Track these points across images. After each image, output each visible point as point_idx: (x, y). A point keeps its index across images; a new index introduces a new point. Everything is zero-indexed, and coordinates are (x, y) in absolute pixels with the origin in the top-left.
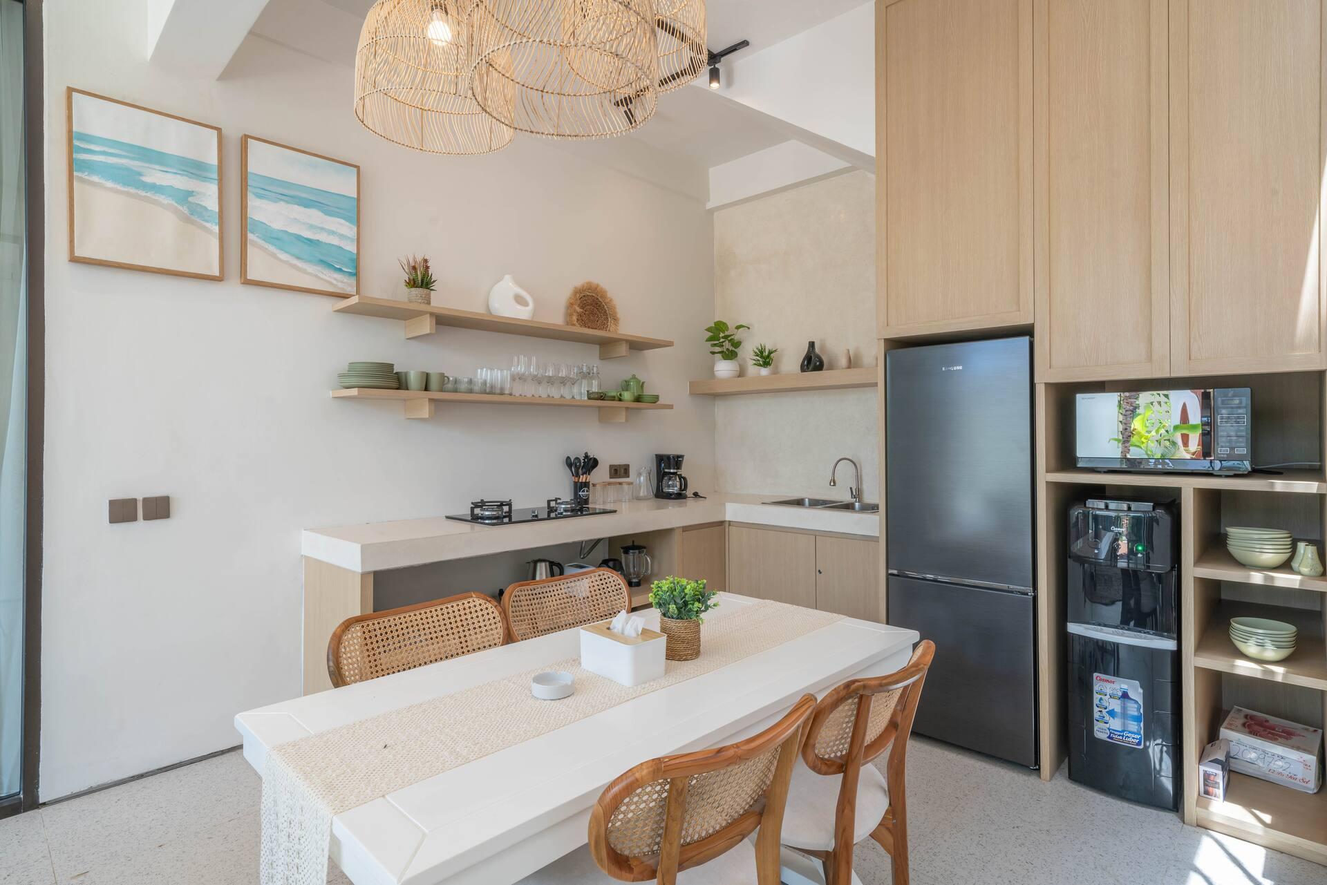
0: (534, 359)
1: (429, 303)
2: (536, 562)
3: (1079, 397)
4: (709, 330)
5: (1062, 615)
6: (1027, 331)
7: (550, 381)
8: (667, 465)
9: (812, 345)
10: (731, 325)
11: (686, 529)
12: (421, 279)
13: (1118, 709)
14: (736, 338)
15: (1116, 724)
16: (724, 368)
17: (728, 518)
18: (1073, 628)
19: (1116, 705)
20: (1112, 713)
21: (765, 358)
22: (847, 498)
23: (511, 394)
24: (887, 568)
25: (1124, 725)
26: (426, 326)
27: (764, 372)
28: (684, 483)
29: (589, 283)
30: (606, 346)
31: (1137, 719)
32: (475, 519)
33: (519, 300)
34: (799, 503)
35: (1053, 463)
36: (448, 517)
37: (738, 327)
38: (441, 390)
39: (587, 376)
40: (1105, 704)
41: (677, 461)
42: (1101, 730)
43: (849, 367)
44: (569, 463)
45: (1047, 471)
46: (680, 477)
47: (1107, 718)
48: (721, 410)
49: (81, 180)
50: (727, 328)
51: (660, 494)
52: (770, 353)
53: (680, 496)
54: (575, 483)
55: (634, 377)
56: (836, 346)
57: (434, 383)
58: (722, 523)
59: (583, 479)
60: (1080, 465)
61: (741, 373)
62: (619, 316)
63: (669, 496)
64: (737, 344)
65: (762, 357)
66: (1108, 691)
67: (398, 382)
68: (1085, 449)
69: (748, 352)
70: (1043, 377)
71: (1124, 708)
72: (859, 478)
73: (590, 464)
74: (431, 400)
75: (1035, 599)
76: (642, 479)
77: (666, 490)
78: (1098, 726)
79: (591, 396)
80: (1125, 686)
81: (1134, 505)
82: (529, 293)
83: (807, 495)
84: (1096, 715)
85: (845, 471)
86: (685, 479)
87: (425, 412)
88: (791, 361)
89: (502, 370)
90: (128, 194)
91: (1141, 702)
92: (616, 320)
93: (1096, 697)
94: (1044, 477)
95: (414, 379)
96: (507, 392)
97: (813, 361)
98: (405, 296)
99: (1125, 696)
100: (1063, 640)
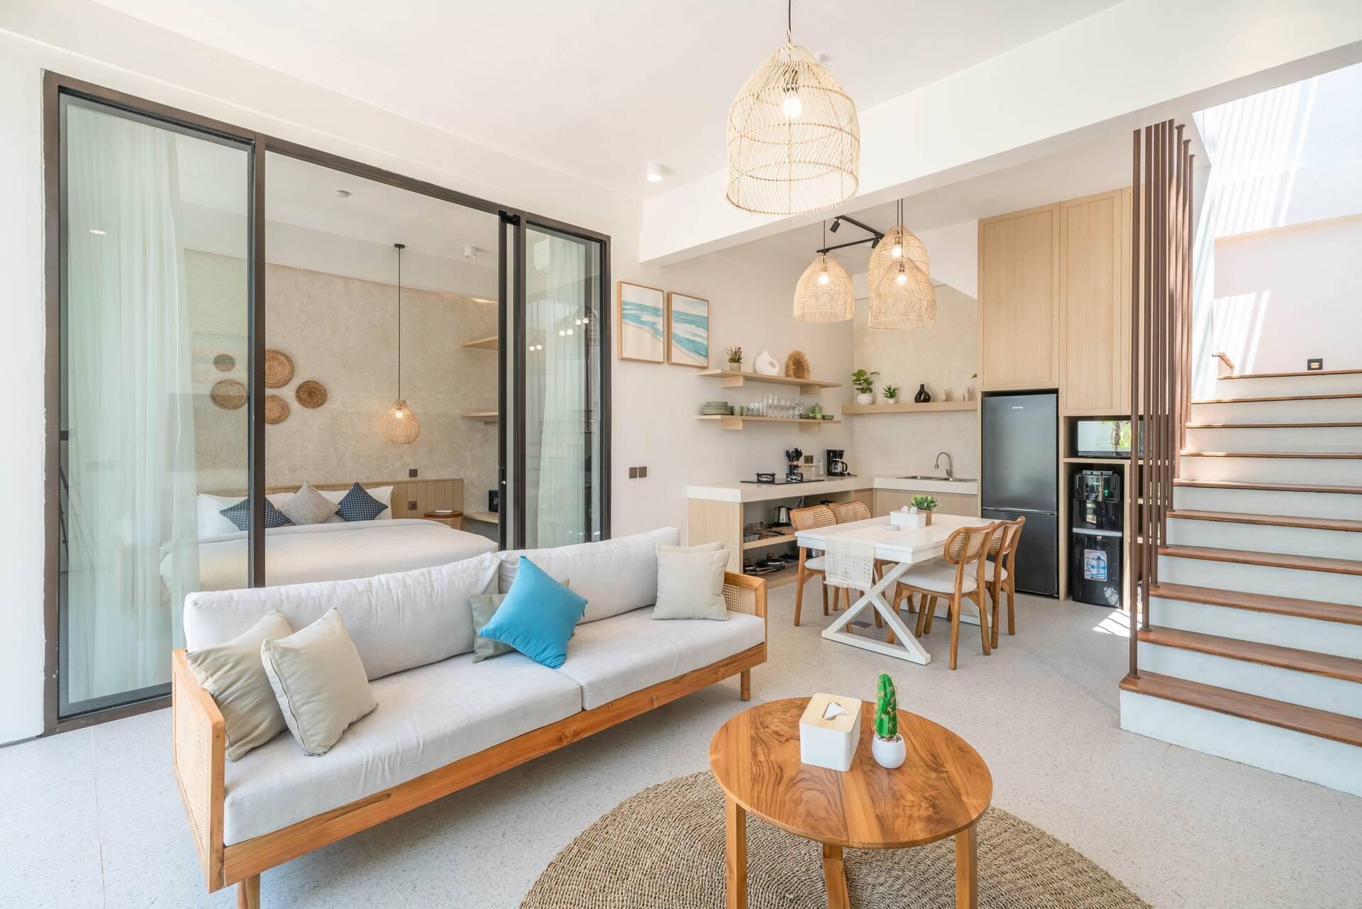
0: (776, 397)
1: (740, 370)
2: (780, 508)
3: (1079, 422)
4: (854, 375)
5: (1070, 525)
6: (1055, 391)
7: (782, 408)
8: (833, 456)
9: (922, 386)
10: (868, 373)
11: (856, 491)
12: (736, 358)
13: (1095, 565)
14: (870, 380)
15: (1094, 571)
16: (864, 399)
17: (875, 487)
18: (1075, 530)
19: (1094, 563)
20: (1093, 567)
21: (892, 393)
22: (945, 476)
23: (767, 416)
24: (982, 506)
25: (1098, 571)
26: (740, 382)
27: (891, 401)
28: (845, 465)
29: (797, 351)
30: (806, 388)
31: (1104, 568)
32: (759, 482)
33: (772, 365)
34: (915, 478)
35: (1066, 454)
36: (741, 482)
37: (872, 374)
38: (747, 415)
39: (799, 404)
40: (1090, 563)
41: (840, 454)
42: (1088, 575)
43: (946, 401)
44: (788, 454)
45: (1064, 457)
46: (842, 463)
47: (1091, 568)
48: (858, 423)
49: (625, 323)
50: (865, 374)
51: (830, 473)
52: (894, 390)
53: (842, 474)
54: (790, 466)
55: (817, 405)
56: (937, 387)
57: (744, 413)
58: (871, 489)
59: (795, 463)
60: (1079, 454)
61: (873, 403)
62: (810, 369)
63: (835, 474)
64: (870, 383)
65: (890, 392)
66: (1091, 557)
67: (731, 412)
68: (1082, 447)
69: (879, 387)
70: (1063, 414)
71: (1098, 564)
72: (951, 465)
73: (798, 454)
74: (743, 420)
75: (1058, 517)
76: (820, 464)
77: (833, 471)
78: (1086, 573)
79: (801, 416)
80: (1099, 554)
81: (1104, 472)
82: (777, 361)
83: (919, 474)
84: (1086, 568)
85: (943, 459)
86: (846, 465)
87: (740, 426)
88: (907, 395)
89: (759, 403)
90: (638, 327)
91: (1106, 561)
92: (808, 371)
93: (1086, 560)
94: (1063, 460)
95: (737, 410)
96: (765, 415)
97: (923, 396)
98: (728, 366)
99: (1099, 558)
100: (1070, 535)
